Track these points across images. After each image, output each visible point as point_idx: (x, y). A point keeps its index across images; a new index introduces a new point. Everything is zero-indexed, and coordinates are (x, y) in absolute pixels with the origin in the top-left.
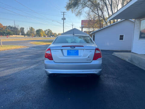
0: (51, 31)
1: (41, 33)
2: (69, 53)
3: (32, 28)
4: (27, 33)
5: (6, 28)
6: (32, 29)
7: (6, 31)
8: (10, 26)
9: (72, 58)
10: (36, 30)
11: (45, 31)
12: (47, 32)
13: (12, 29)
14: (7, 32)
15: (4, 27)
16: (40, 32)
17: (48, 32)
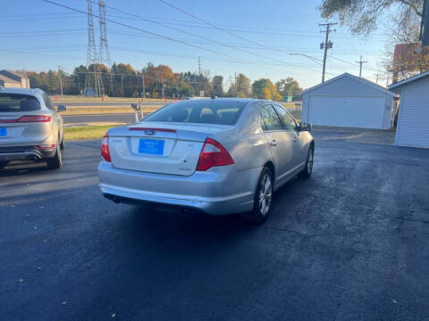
0: (295, 83)
1: (267, 91)
2: (143, 147)
3: (241, 76)
4: (230, 90)
5: (180, 80)
6: (241, 79)
7: (180, 86)
8: (189, 73)
9: (150, 160)
10: (252, 82)
11: (278, 84)
12: (284, 86)
13: (195, 82)
14: (181, 89)
15: (176, 75)
16: (265, 87)
17: (287, 87)
